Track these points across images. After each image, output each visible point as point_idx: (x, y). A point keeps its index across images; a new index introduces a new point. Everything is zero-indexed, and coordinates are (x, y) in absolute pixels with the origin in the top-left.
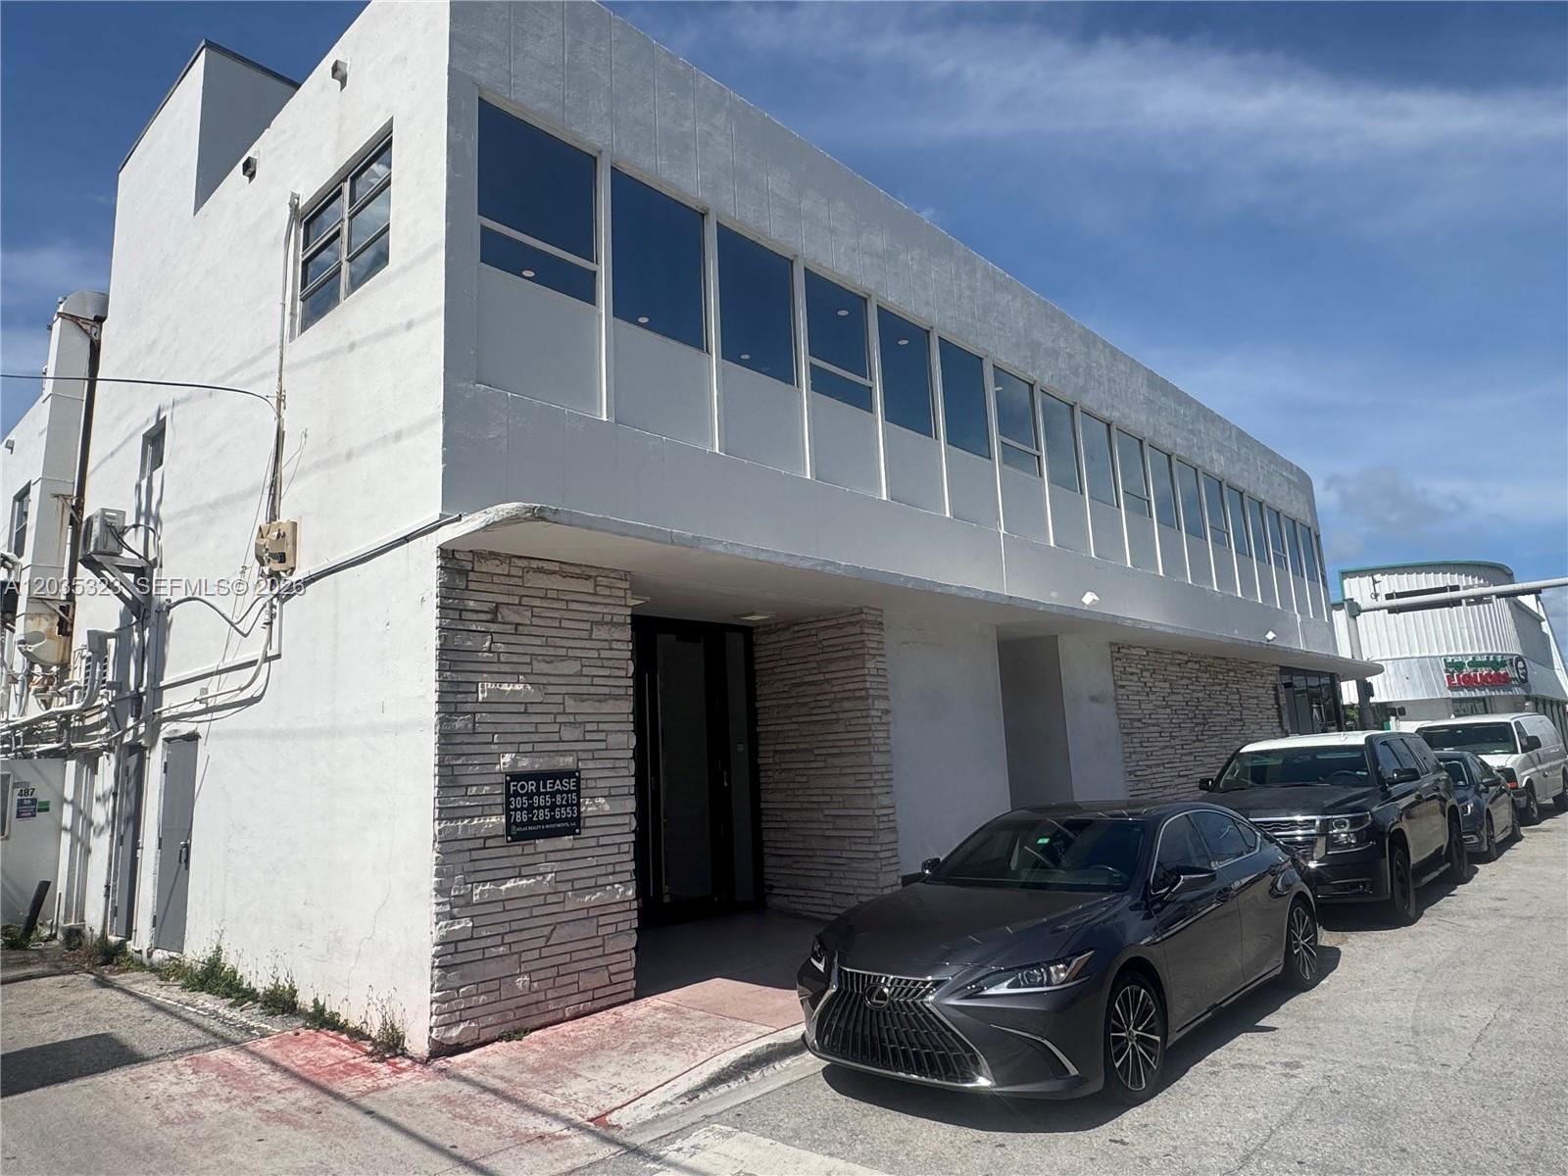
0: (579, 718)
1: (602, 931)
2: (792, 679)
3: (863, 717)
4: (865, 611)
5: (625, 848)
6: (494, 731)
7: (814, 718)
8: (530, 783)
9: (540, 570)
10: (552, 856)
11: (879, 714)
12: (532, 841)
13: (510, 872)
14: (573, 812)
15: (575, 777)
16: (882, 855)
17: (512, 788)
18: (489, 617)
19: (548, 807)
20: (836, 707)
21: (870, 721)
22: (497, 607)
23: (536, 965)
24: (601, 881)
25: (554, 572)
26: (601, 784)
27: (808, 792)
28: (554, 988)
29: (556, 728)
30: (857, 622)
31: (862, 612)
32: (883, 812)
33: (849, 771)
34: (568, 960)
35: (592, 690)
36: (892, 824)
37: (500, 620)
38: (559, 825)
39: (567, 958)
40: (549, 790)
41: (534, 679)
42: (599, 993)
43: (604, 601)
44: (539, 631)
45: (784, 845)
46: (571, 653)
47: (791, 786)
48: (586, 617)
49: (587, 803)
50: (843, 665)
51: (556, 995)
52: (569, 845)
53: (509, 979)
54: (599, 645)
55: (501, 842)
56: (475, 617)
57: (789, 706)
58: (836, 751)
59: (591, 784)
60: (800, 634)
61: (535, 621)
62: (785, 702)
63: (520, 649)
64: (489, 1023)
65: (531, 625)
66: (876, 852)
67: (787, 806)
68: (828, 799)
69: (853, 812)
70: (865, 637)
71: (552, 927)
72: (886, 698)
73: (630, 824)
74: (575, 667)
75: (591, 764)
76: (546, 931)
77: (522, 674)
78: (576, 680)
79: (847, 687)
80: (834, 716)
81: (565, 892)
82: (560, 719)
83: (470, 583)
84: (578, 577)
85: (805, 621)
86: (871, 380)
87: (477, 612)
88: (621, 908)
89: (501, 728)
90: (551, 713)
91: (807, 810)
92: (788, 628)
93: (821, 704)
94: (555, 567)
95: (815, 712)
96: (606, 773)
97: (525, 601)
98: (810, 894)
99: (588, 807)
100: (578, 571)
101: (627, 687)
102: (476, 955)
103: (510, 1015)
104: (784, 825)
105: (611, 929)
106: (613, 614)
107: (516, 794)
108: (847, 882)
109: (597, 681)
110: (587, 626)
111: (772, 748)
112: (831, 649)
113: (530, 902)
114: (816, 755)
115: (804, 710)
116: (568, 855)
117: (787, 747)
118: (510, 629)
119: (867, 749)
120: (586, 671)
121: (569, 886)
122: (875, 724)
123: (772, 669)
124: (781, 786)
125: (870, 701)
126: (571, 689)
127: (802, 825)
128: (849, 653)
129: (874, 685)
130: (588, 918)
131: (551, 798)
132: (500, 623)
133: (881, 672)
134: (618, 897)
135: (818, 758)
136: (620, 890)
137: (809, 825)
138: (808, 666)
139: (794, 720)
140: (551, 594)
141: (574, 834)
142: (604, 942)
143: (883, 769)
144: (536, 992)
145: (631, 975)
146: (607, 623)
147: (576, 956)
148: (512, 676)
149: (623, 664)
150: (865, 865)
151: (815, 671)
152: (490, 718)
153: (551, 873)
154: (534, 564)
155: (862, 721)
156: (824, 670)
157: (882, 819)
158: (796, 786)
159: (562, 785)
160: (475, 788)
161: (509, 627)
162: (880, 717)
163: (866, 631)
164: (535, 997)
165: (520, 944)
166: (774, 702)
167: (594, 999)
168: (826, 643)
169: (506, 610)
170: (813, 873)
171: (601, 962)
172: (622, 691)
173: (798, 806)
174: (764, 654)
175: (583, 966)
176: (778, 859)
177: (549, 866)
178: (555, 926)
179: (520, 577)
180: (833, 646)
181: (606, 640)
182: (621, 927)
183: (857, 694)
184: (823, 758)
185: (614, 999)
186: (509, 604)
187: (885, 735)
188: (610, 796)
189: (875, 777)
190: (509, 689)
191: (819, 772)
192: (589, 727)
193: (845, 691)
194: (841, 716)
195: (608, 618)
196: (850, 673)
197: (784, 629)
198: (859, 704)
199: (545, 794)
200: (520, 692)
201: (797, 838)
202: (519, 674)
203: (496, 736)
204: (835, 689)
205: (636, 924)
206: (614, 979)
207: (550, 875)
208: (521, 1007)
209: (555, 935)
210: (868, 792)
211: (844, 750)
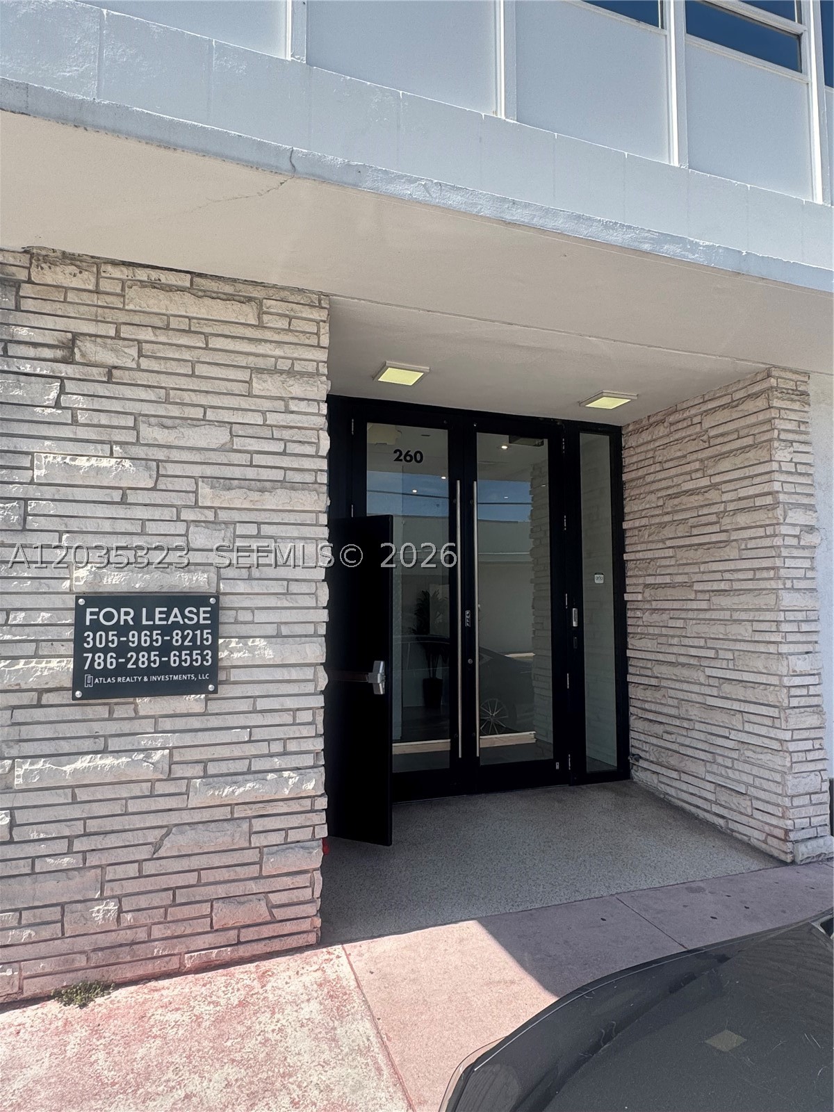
0: (223, 515)
1: (257, 841)
2: (667, 488)
3: (767, 536)
4: (775, 373)
5: (306, 716)
6: (64, 528)
7: (696, 540)
8: (123, 610)
9: (155, 285)
10: (167, 724)
11: (796, 531)
12: (131, 700)
13: (87, 745)
14: (204, 658)
15: (208, 605)
16: (792, 747)
17: (88, 617)
18: (59, 353)
19: (155, 649)
20: (726, 522)
21: (778, 541)
22: (73, 340)
23: (131, 887)
24: (257, 765)
25: (181, 289)
26: (261, 617)
27: (686, 641)
28: (164, 922)
29: (181, 528)
30: (762, 392)
31: (769, 376)
32: (798, 681)
33: (743, 616)
34: (194, 881)
35: (251, 473)
36: (815, 701)
37: (78, 357)
38: (175, 678)
39: (192, 878)
40: (157, 622)
41: (140, 452)
42: (247, 934)
43: (276, 338)
44: (152, 380)
45: (653, 707)
46: (211, 415)
47: (664, 631)
48: (242, 361)
49: (233, 645)
50: (738, 460)
51: (169, 933)
52: (199, 708)
53: (79, 906)
54: (267, 405)
55: (66, 697)
56: (31, 352)
57: (663, 525)
58: (723, 586)
59: (245, 616)
60: (680, 426)
61: (145, 363)
62: (657, 520)
63: (116, 406)
64: (40, 971)
65: (139, 369)
66: (781, 741)
67: (660, 657)
68: (711, 654)
69: (746, 677)
70: (774, 413)
71: (164, 831)
72: (810, 508)
73: (314, 680)
74: (221, 436)
75: (241, 587)
76: (152, 836)
77: (117, 443)
78: (222, 458)
79: (742, 493)
80: (723, 537)
81: (189, 779)
82: (187, 515)
83: (23, 301)
84: (229, 298)
85: (685, 406)
86: (800, 21)
87: (35, 345)
88: (295, 806)
89: (74, 525)
90: (172, 506)
91: (683, 665)
92: (663, 421)
93: (704, 520)
94: (185, 281)
95: (695, 532)
96: (272, 602)
97: (126, 332)
98: (685, 777)
99: (232, 652)
100: (228, 289)
101: (316, 471)
102: (17, 867)
103: (81, 961)
104: (653, 682)
105: (277, 838)
106: (294, 359)
107: (96, 626)
108: (736, 775)
109: (258, 459)
110: (244, 375)
111: (641, 581)
112: (720, 440)
113: (124, 792)
114: (696, 592)
115: (681, 531)
116: (195, 723)
117: (659, 580)
118: (95, 373)
119: (773, 584)
120: (238, 443)
121: (198, 771)
122: (787, 547)
123: (643, 477)
124: (651, 630)
125: (779, 512)
126: (209, 470)
127: (677, 685)
128: (749, 441)
129: (788, 488)
130: (232, 819)
131: (162, 635)
132: (78, 363)
133: (801, 469)
134: (287, 792)
135: (700, 596)
136: (291, 782)
137: (685, 686)
138: (688, 468)
139: (669, 543)
140: (174, 323)
141: (208, 692)
142: (261, 858)
143: (800, 616)
144: (130, 928)
145: (312, 909)
146: (281, 372)
147: (207, 876)
148: (99, 446)
149: (312, 437)
150: (765, 758)
151: (699, 474)
152: (52, 508)
153: (164, 749)
154: (142, 275)
155: (767, 542)
156: (710, 472)
157: (794, 692)
158: (671, 632)
159: (184, 617)
160: (23, 614)
161: (95, 370)
162: (798, 537)
163: (776, 403)
164: (128, 935)
165: (106, 853)
166: (644, 522)
167: (239, 943)
168: (712, 433)
169: (88, 345)
170: (690, 752)
171: (253, 887)
172: (309, 478)
173: (672, 658)
174: (635, 459)
175: (221, 891)
176: (646, 723)
177: (160, 740)
178: (168, 830)
179: (117, 295)
180: (722, 435)
181: (281, 398)
182: (293, 836)
183: (759, 501)
184: (707, 597)
185: (276, 945)
186: (96, 336)
187: (807, 564)
188: (279, 635)
189: (785, 627)
190: (88, 464)
191: (702, 616)
192: (240, 530)
193: (740, 499)
194: (734, 536)
195: (284, 365)
196: (748, 472)
197: (658, 423)
198: (760, 517)
199: (151, 628)
200: (108, 470)
201: (670, 702)
202: (111, 443)
203: (65, 536)
204: (725, 497)
205: (323, 832)
206: (279, 914)
207: (160, 753)
208: (102, 949)
209: (167, 843)
210: (772, 649)
211: (736, 586)
